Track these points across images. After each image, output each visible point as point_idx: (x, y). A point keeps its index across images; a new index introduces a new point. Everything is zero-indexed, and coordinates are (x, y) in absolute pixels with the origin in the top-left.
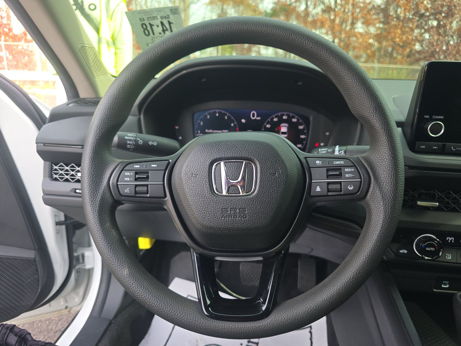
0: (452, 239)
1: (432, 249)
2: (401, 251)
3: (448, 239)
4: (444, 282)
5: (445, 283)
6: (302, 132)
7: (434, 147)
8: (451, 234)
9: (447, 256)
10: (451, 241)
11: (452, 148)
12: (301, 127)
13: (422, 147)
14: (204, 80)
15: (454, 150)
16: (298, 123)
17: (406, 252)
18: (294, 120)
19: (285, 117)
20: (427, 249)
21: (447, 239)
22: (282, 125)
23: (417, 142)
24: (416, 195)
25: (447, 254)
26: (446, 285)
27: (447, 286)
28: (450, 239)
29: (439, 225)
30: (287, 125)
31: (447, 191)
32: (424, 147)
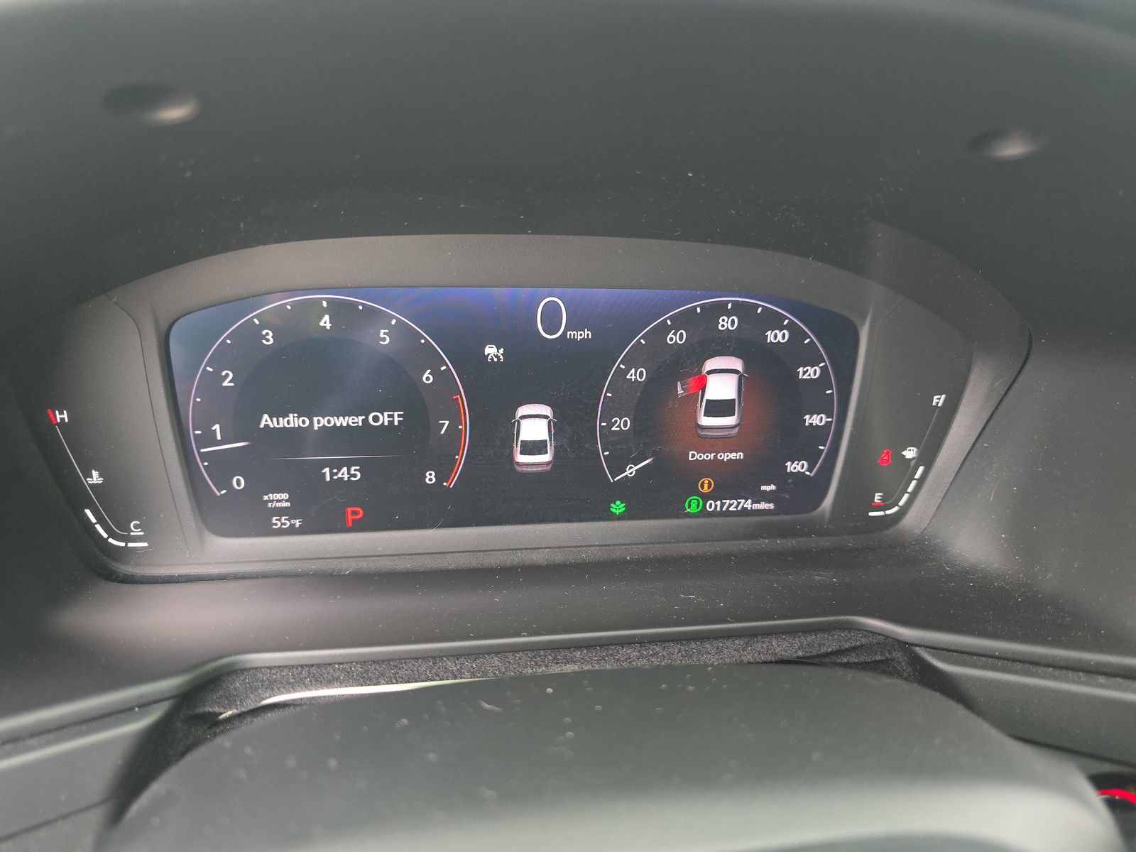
6: (814, 397)
12: (810, 373)
14: (174, 113)
16: (798, 352)
18: (777, 336)
19: (726, 323)
22: (711, 364)
30: (737, 364)
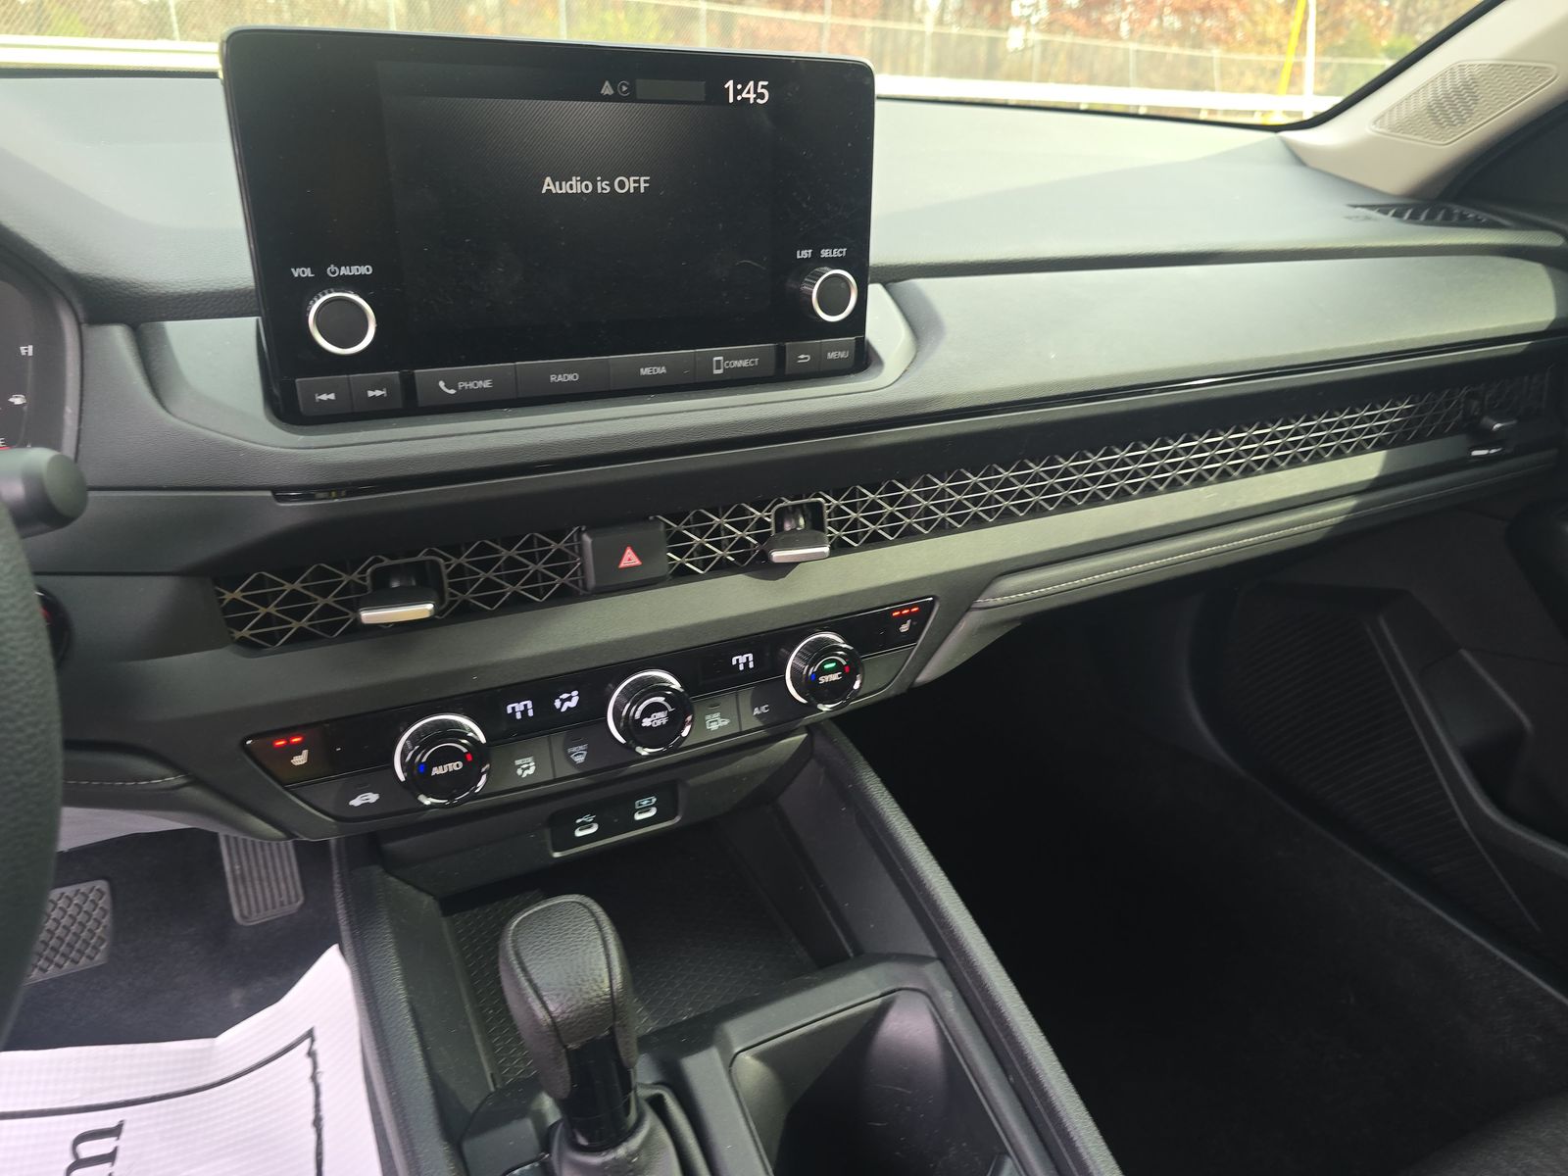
0: (526, 706)
1: (454, 766)
2: (356, 802)
3: (513, 708)
4: (579, 821)
5: (583, 823)
7: (371, 394)
8: (517, 692)
9: (519, 766)
10: (524, 712)
11: (442, 384)
13: (324, 397)
15: (452, 392)
17: (373, 797)
20: (436, 771)
21: (509, 711)
23: (297, 380)
24: (368, 582)
25: (518, 762)
26: (590, 827)
27: (594, 829)
28: (517, 708)
29: (464, 674)
31: (478, 542)
32: (332, 396)
